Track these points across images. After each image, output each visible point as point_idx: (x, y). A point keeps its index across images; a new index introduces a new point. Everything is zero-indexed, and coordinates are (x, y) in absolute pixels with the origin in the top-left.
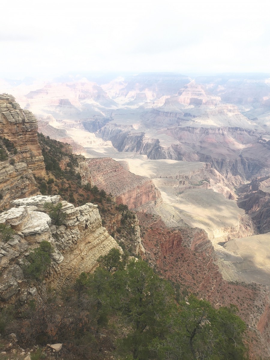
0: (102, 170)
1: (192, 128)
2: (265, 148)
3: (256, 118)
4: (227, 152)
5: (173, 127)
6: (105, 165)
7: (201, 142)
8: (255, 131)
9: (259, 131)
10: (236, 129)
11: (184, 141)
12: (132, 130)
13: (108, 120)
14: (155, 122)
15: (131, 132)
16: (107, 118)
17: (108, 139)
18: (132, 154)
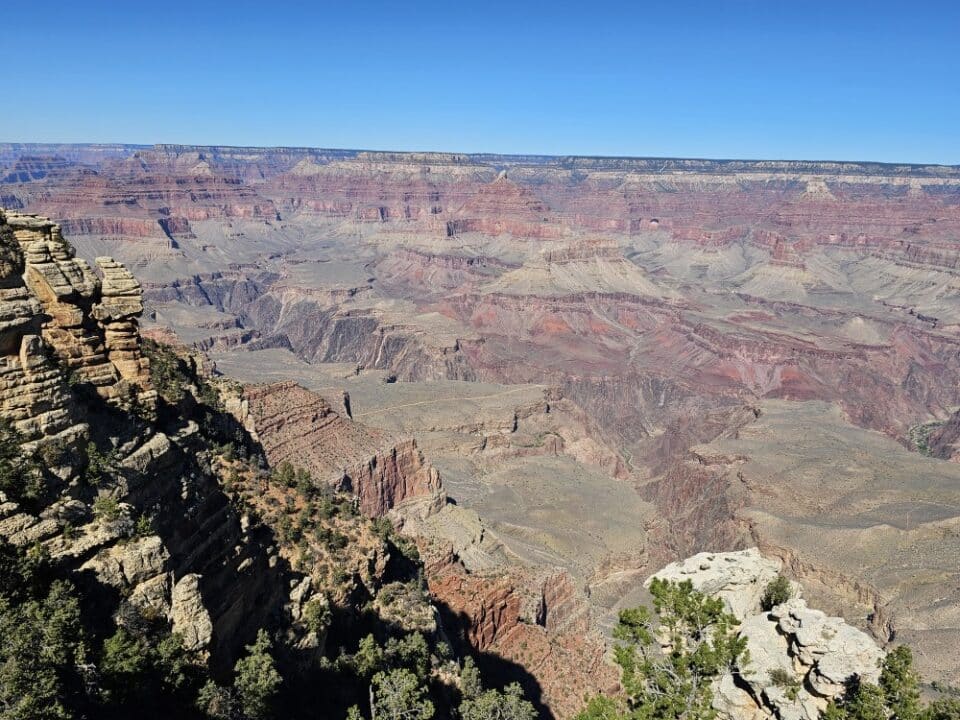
0: (272, 417)
1: (507, 296)
2: (690, 343)
3: (663, 268)
4: (597, 356)
5: (458, 295)
6: (279, 402)
7: (532, 333)
8: (662, 299)
9: (673, 302)
10: (618, 296)
11: (488, 331)
12: (347, 302)
13: (275, 276)
14: (408, 280)
15: (345, 309)
16: (273, 272)
17: (276, 328)
18: (348, 368)
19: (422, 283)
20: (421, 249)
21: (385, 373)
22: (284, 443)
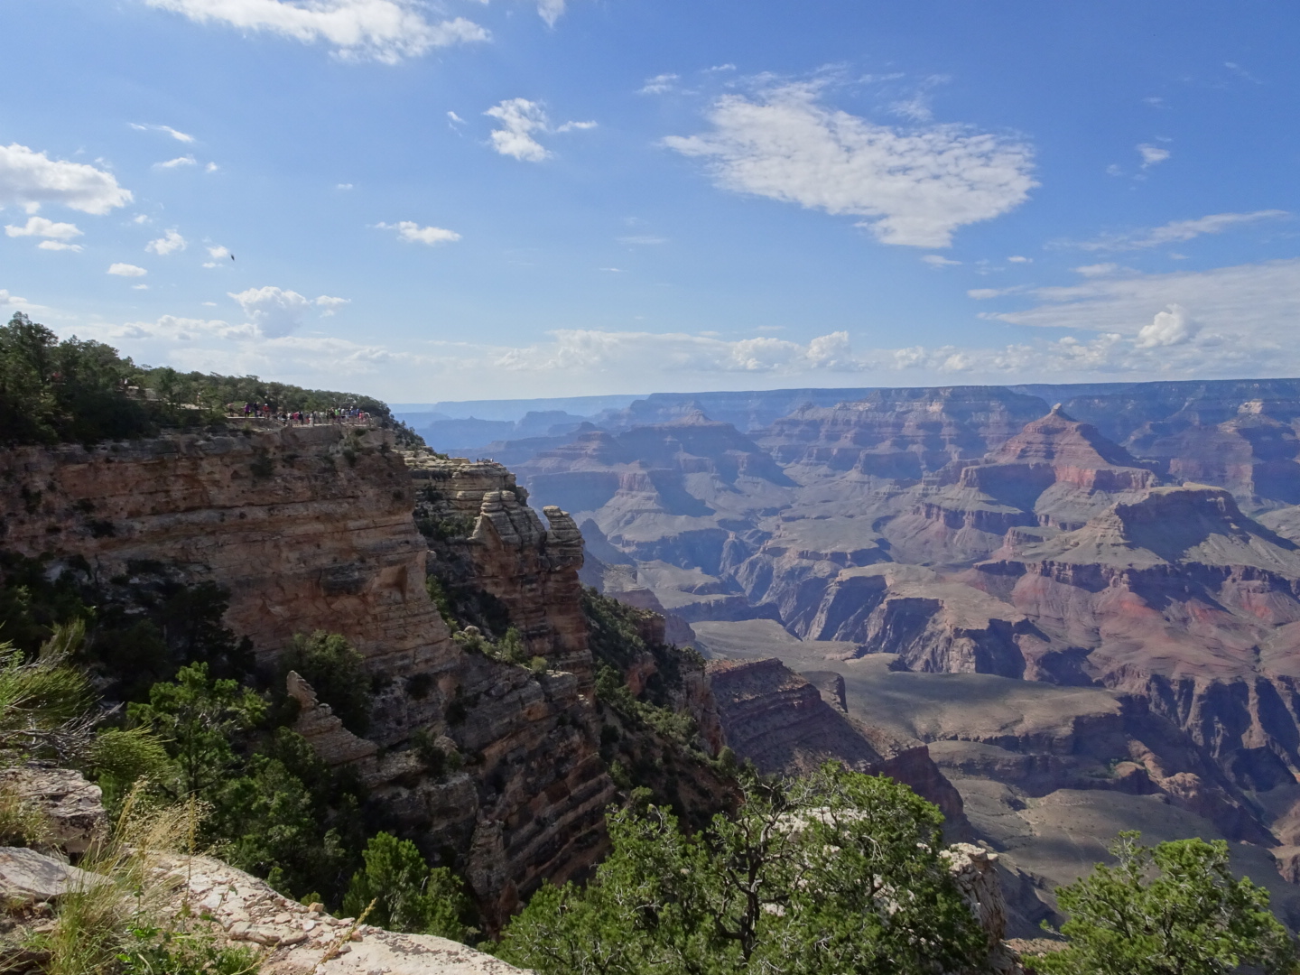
6: (759, 683)
7: (1100, 616)
12: (850, 566)
13: (768, 535)
14: (927, 542)
15: (846, 574)
16: (766, 530)
17: (765, 596)
18: (848, 649)
19: (945, 545)
20: (946, 504)
21: (892, 657)
22: (764, 735)
